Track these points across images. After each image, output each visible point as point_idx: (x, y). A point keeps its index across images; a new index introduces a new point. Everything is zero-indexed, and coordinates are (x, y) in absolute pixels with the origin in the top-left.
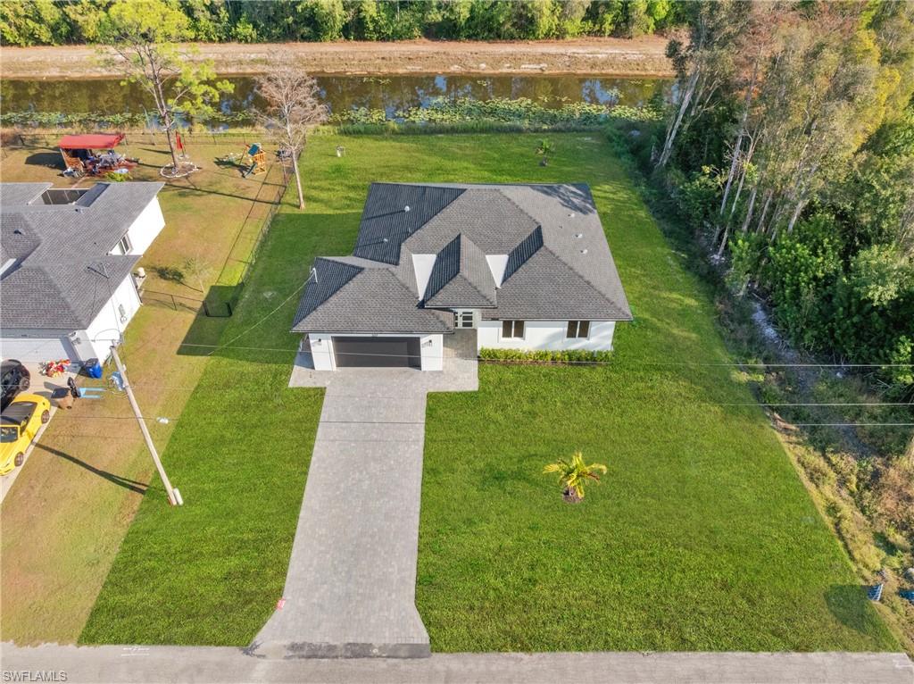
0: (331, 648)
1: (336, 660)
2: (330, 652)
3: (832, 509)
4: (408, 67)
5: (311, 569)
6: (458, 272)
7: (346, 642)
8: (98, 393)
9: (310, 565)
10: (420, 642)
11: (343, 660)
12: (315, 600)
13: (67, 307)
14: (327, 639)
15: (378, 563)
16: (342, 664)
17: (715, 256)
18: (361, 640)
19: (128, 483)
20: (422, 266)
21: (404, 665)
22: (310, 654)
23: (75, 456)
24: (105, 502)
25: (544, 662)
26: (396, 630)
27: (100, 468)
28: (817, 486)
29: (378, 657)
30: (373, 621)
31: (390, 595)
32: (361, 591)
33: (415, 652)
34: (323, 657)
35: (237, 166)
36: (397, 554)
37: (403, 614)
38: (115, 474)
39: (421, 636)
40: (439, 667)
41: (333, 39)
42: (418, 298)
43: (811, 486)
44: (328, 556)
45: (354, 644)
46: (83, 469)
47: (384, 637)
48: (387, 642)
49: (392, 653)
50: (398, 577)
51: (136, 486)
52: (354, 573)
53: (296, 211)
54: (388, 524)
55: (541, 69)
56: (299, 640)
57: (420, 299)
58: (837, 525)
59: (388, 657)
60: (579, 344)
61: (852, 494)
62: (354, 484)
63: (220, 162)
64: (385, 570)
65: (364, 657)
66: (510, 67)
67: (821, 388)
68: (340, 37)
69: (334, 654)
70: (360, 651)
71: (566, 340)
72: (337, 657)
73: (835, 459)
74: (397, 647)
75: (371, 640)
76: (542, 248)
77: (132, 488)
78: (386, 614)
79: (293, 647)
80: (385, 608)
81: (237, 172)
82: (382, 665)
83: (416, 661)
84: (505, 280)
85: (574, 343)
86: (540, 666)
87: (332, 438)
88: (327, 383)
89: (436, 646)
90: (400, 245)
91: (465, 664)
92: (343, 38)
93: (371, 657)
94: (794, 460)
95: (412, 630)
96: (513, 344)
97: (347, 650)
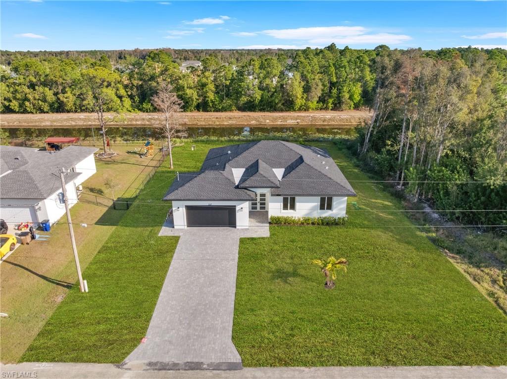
0: (175, 364)
1: (178, 371)
2: (175, 367)
3: (491, 294)
4: (230, 122)
5: (165, 322)
6: (258, 171)
7: (186, 361)
8: (46, 238)
9: (165, 320)
10: (235, 361)
11: (183, 371)
12: (166, 338)
13: (37, 188)
14: (173, 360)
15: (208, 319)
16: (182, 373)
17: (398, 187)
18: (196, 360)
19: (55, 281)
20: (237, 173)
21: (223, 374)
22: (161, 368)
23: (26, 267)
24: (40, 290)
25: (319, 372)
26: (219, 354)
27: (40, 273)
28: (479, 283)
29: (207, 369)
30: (204, 350)
31: (215, 335)
32: (197, 333)
33: (232, 367)
34: (169, 370)
35: (138, 154)
36: (221, 314)
37: (224, 346)
38: (48, 277)
39: (236, 358)
40: (248, 375)
41: (191, 111)
43: (476, 283)
44: (176, 315)
45: (191, 362)
46: (29, 273)
47: (211, 358)
48: (213, 361)
49: (217, 367)
50: (221, 326)
51: (61, 283)
52: (193, 324)
53: (169, 170)
54: (215, 299)
55: (297, 122)
56: (154, 360)
57: (236, 184)
58: (496, 302)
59: (214, 370)
60: (327, 214)
61: (501, 287)
62: (195, 280)
63: (128, 152)
64: (213, 322)
65: (197, 369)
66: (282, 122)
67: (470, 238)
68: (195, 110)
69: (177, 368)
71: (319, 211)
72: (179, 370)
73: (487, 270)
75: (202, 360)
76: (303, 163)
77: (58, 284)
78: (213, 346)
79: (150, 364)
80: (212, 343)
81: (138, 156)
82: (209, 374)
83: (232, 372)
84: (283, 177)
85: (324, 213)
86: (316, 374)
87: (182, 258)
88: (181, 234)
89: (245, 364)
90: (225, 165)
91: (265, 373)
92: (196, 111)
93: (202, 369)
94: (462, 272)
95: (229, 354)
96: (289, 214)
97: (186, 366)
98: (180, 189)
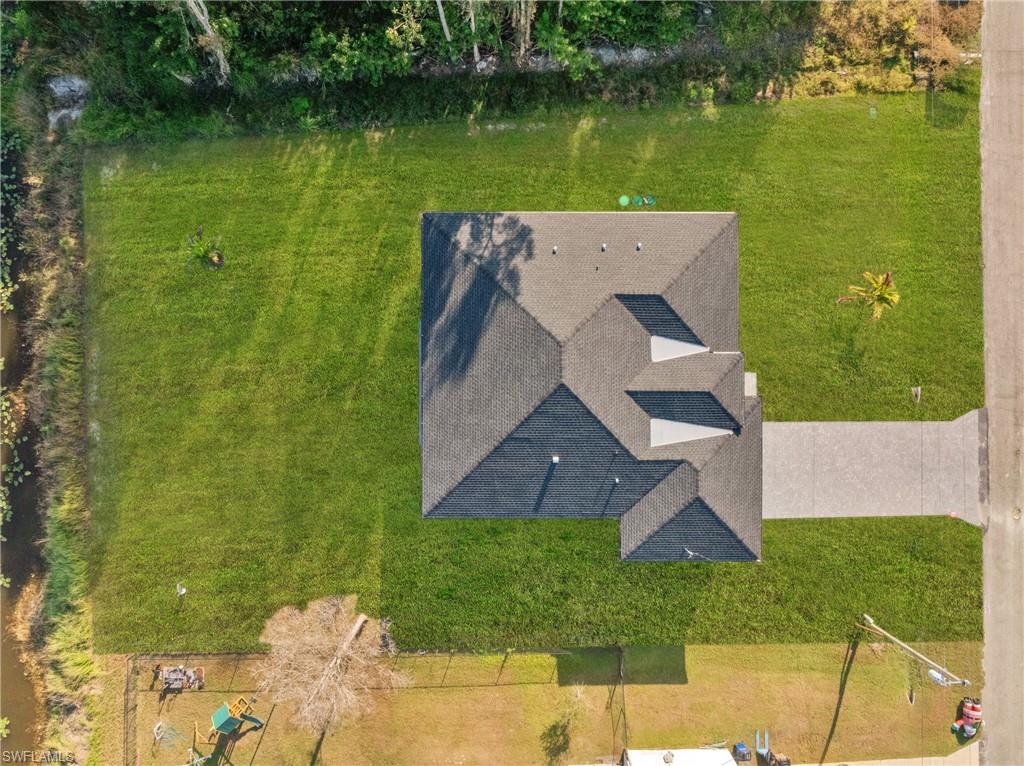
0: (982, 474)
1: (990, 470)
2: (985, 475)
3: (860, 88)
6: (711, 394)
7: (978, 465)
10: (977, 415)
11: (990, 465)
12: (951, 491)
14: (976, 478)
16: (992, 466)
18: (977, 455)
20: (666, 435)
21: (993, 425)
22: (986, 488)
25: (989, 334)
26: (969, 432)
28: (838, 91)
29: (987, 443)
30: (964, 449)
33: (984, 418)
34: (988, 479)
38: (839, 681)
39: (973, 415)
40: (994, 402)
42: (729, 435)
45: (979, 459)
47: (974, 441)
48: (977, 438)
49: (984, 433)
52: (931, 466)
56: (977, 497)
57: (731, 432)
58: (876, 92)
59: (987, 436)
65: (987, 452)
69: (986, 472)
70: (984, 455)
72: (988, 470)
73: (809, 62)
74: (980, 430)
75: (976, 448)
76: (664, 297)
78: (959, 440)
79: (982, 500)
80: (955, 441)
82: (992, 440)
83: (990, 418)
86: (992, 336)
87: (811, 504)
89: (978, 404)
90: (642, 462)
91: (991, 385)
93: (987, 447)
95: (969, 422)
97: (983, 464)
98: (740, 536)
